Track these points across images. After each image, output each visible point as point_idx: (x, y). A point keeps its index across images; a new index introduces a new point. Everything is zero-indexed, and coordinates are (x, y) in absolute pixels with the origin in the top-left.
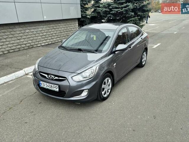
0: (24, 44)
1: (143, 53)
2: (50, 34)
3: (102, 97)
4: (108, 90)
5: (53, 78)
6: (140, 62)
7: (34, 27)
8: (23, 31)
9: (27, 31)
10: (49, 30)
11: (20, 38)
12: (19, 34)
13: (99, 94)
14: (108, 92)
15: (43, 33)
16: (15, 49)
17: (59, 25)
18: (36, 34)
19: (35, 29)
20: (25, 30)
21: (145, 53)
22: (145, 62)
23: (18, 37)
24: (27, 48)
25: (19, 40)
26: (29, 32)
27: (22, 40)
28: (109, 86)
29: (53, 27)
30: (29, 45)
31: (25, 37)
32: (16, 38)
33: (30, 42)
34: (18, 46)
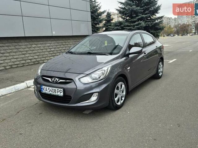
0: (29, 60)
1: (159, 63)
2: (58, 51)
3: (115, 105)
4: (122, 97)
5: (58, 80)
6: (156, 73)
7: (41, 43)
8: (29, 46)
9: (33, 46)
10: (57, 45)
11: (25, 53)
12: (25, 48)
13: (111, 101)
14: (122, 100)
15: (51, 49)
16: (19, 64)
17: (69, 41)
18: (43, 49)
19: (43, 44)
20: (32, 45)
21: (161, 63)
22: (161, 73)
23: (23, 51)
24: (32, 63)
25: (24, 55)
26: (36, 47)
27: (27, 55)
28: (123, 92)
29: (62, 43)
30: (35, 60)
31: (30, 52)
32: (20, 53)
33: (36, 57)
34: (22, 61)
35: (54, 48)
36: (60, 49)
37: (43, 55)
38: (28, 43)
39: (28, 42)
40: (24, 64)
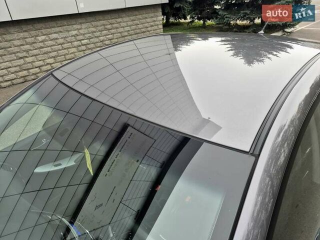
8: (30, 39)
9: (40, 38)
10: (95, 32)
11: (25, 54)
12: (21, 45)
15: (80, 40)
16: (15, 79)
17: (119, 20)
20: (36, 36)
23: (17, 52)
25: (22, 60)
26: (47, 40)
29: (104, 25)
31: (36, 52)
32: (14, 56)
33: (51, 61)
34: (21, 73)
35: (88, 39)
36: (102, 38)
37: (65, 55)
38: (26, 34)
39: (25, 31)
40: (27, 78)
